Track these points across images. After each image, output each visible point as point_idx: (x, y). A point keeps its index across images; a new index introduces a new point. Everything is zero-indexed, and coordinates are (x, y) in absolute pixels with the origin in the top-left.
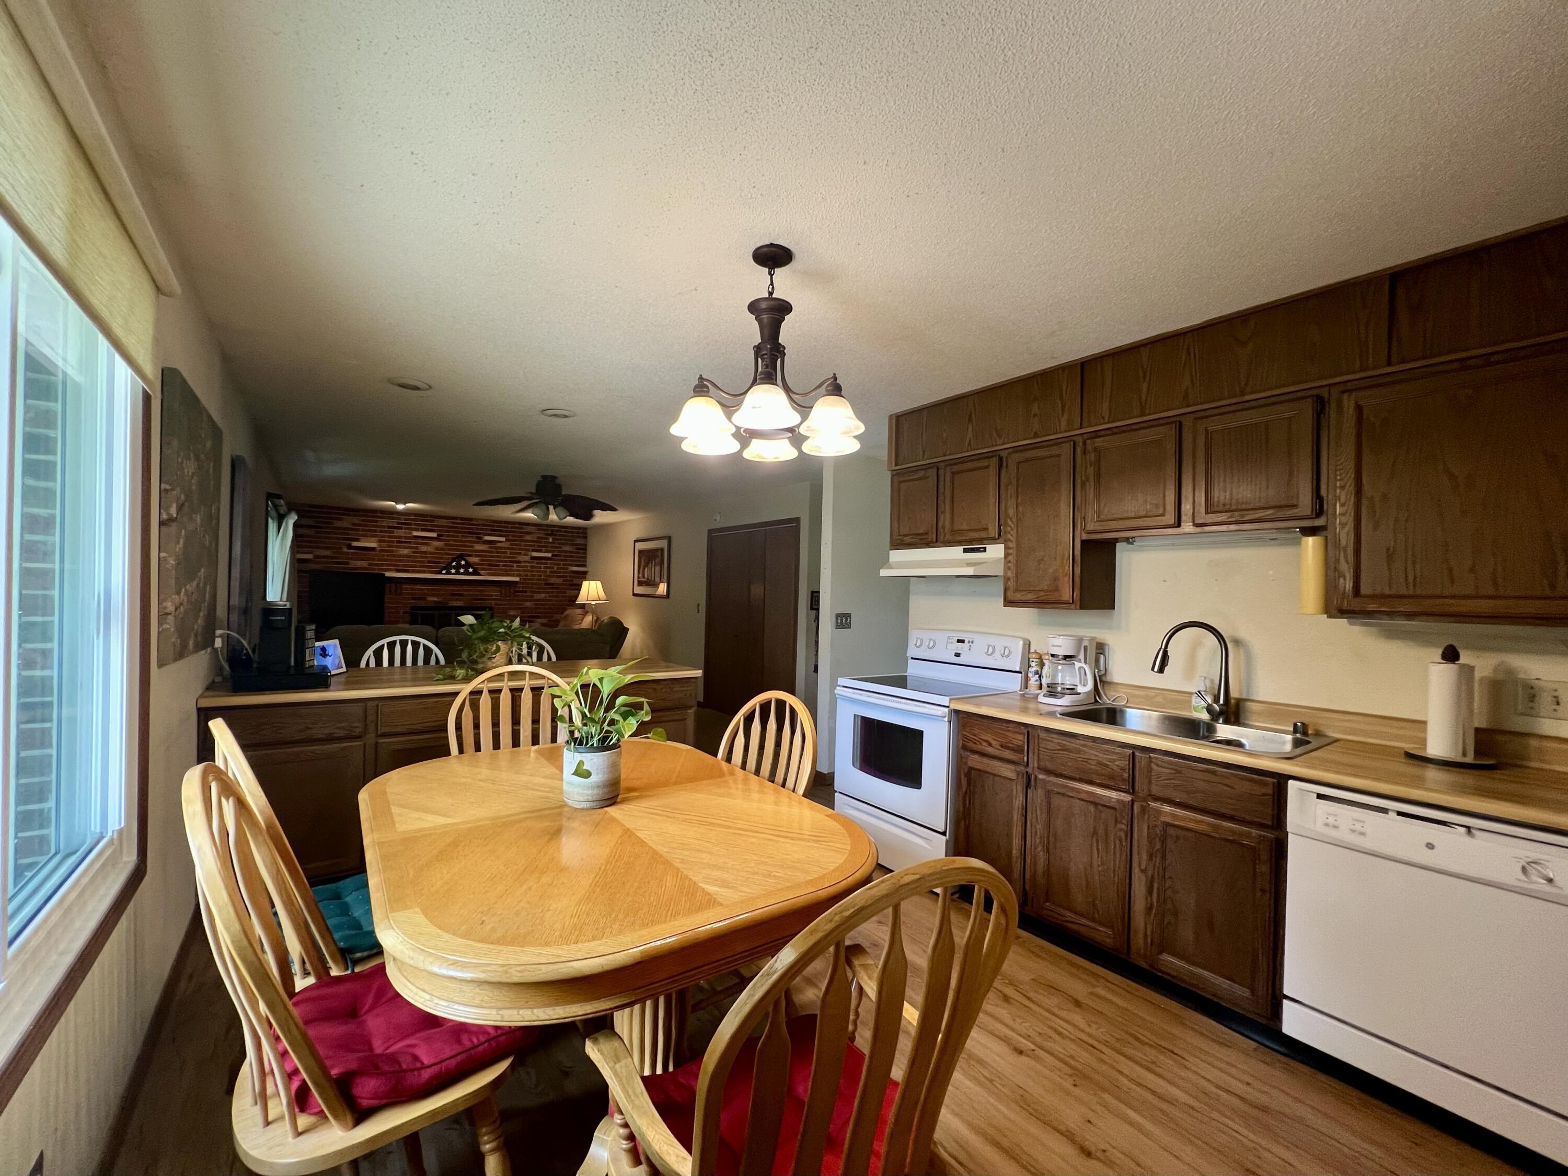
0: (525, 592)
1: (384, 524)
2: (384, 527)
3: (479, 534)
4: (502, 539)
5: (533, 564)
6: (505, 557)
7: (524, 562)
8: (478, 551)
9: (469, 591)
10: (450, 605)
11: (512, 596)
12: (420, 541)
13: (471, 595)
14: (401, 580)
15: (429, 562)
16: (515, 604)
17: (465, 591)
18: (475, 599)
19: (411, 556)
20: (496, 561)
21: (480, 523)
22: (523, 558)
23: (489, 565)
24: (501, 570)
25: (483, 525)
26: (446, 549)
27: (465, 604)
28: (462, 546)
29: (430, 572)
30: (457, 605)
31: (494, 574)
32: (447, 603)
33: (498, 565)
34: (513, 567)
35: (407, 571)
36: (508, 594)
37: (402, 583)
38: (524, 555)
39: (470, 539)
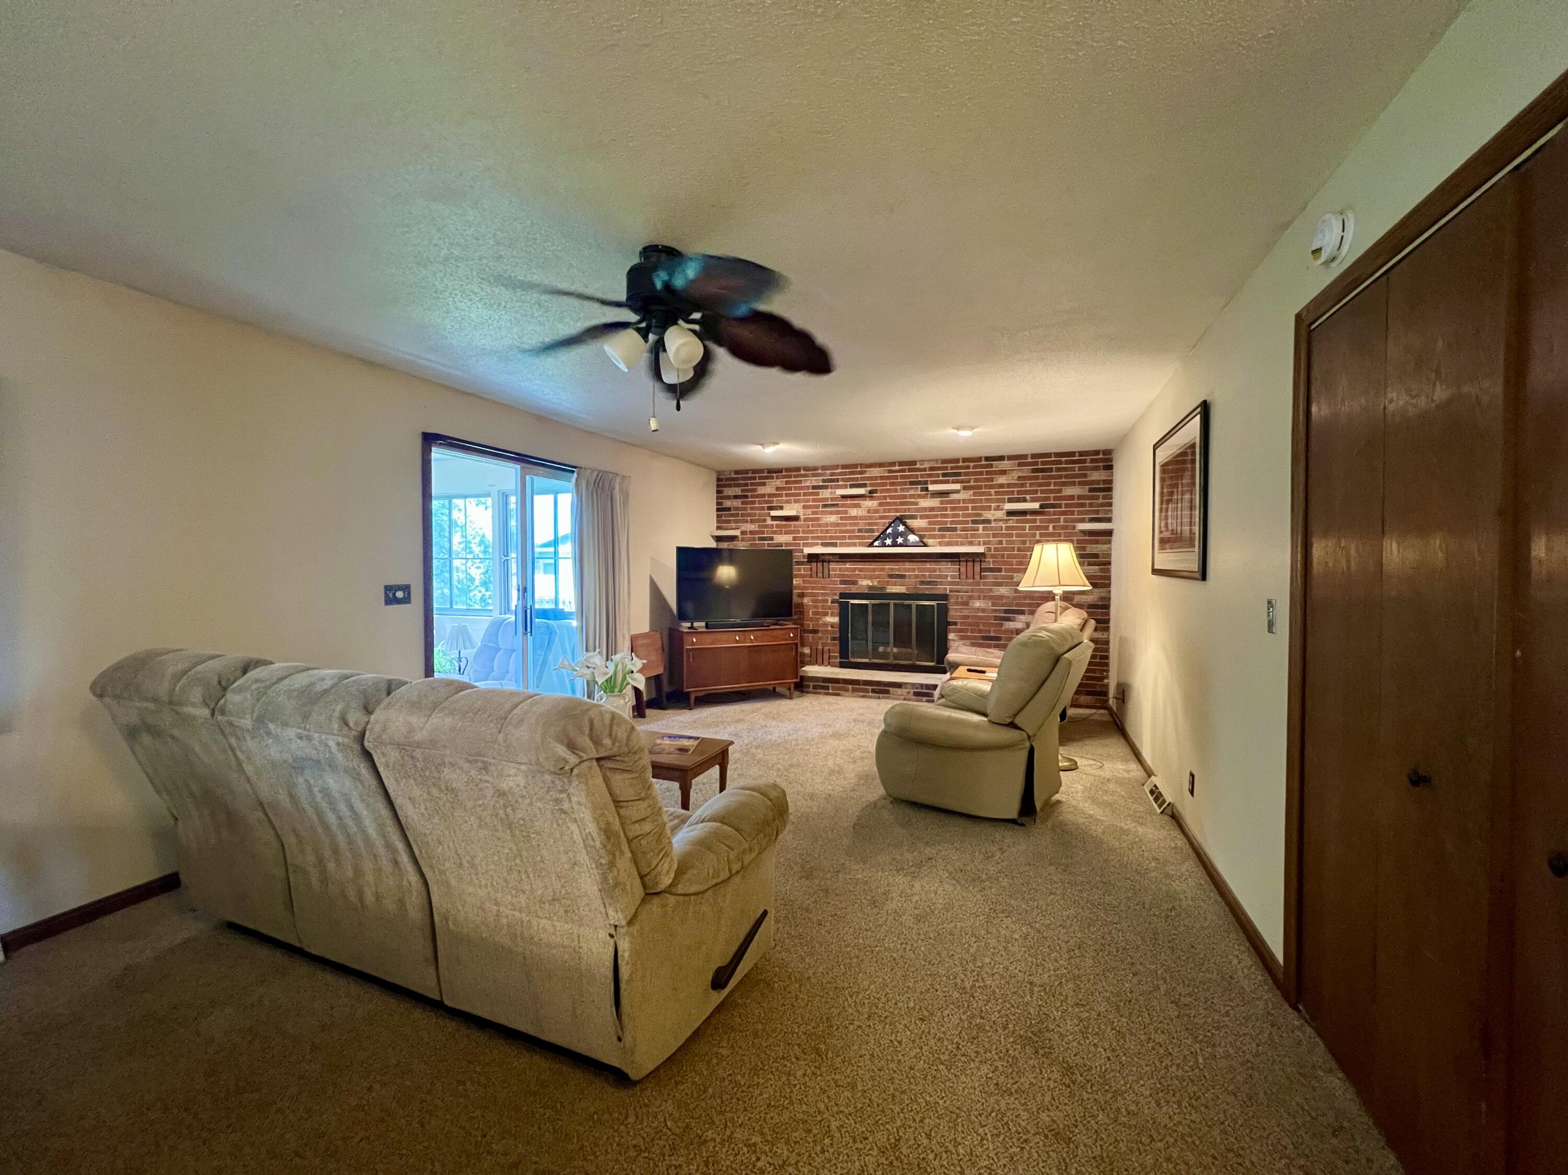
0: (999, 570)
4: (957, 486)
5: (1010, 524)
6: (964, 516)
7: (995, 520)
8: (925, 509)
9: (914, 570)
10: (888, 591)
11: (977, 577)
12: (849, 502)
13: (917, 576)
14: (827, 558)
15: (860, 531)
16: (982, 591)
17: (908, 570)
18: (922, 583)
19: (838, 524)
20: (952, 523)
21: (927, 465)
22: (994, 515)
23: (940, 530)
24: (960, 536)
25: (931, 469)
26: (882, 511)
27: (908, 589)
28: (902, 504)
29: (861, 545)
30: (898, 591)
31: (949, 544)
32: (884, 588)
33: (955, 529)
34: (978, 530)
35: (834, 545)
36: (970, 574)
37: (829, 562)
38: (995, 510)
39: (912, 492)
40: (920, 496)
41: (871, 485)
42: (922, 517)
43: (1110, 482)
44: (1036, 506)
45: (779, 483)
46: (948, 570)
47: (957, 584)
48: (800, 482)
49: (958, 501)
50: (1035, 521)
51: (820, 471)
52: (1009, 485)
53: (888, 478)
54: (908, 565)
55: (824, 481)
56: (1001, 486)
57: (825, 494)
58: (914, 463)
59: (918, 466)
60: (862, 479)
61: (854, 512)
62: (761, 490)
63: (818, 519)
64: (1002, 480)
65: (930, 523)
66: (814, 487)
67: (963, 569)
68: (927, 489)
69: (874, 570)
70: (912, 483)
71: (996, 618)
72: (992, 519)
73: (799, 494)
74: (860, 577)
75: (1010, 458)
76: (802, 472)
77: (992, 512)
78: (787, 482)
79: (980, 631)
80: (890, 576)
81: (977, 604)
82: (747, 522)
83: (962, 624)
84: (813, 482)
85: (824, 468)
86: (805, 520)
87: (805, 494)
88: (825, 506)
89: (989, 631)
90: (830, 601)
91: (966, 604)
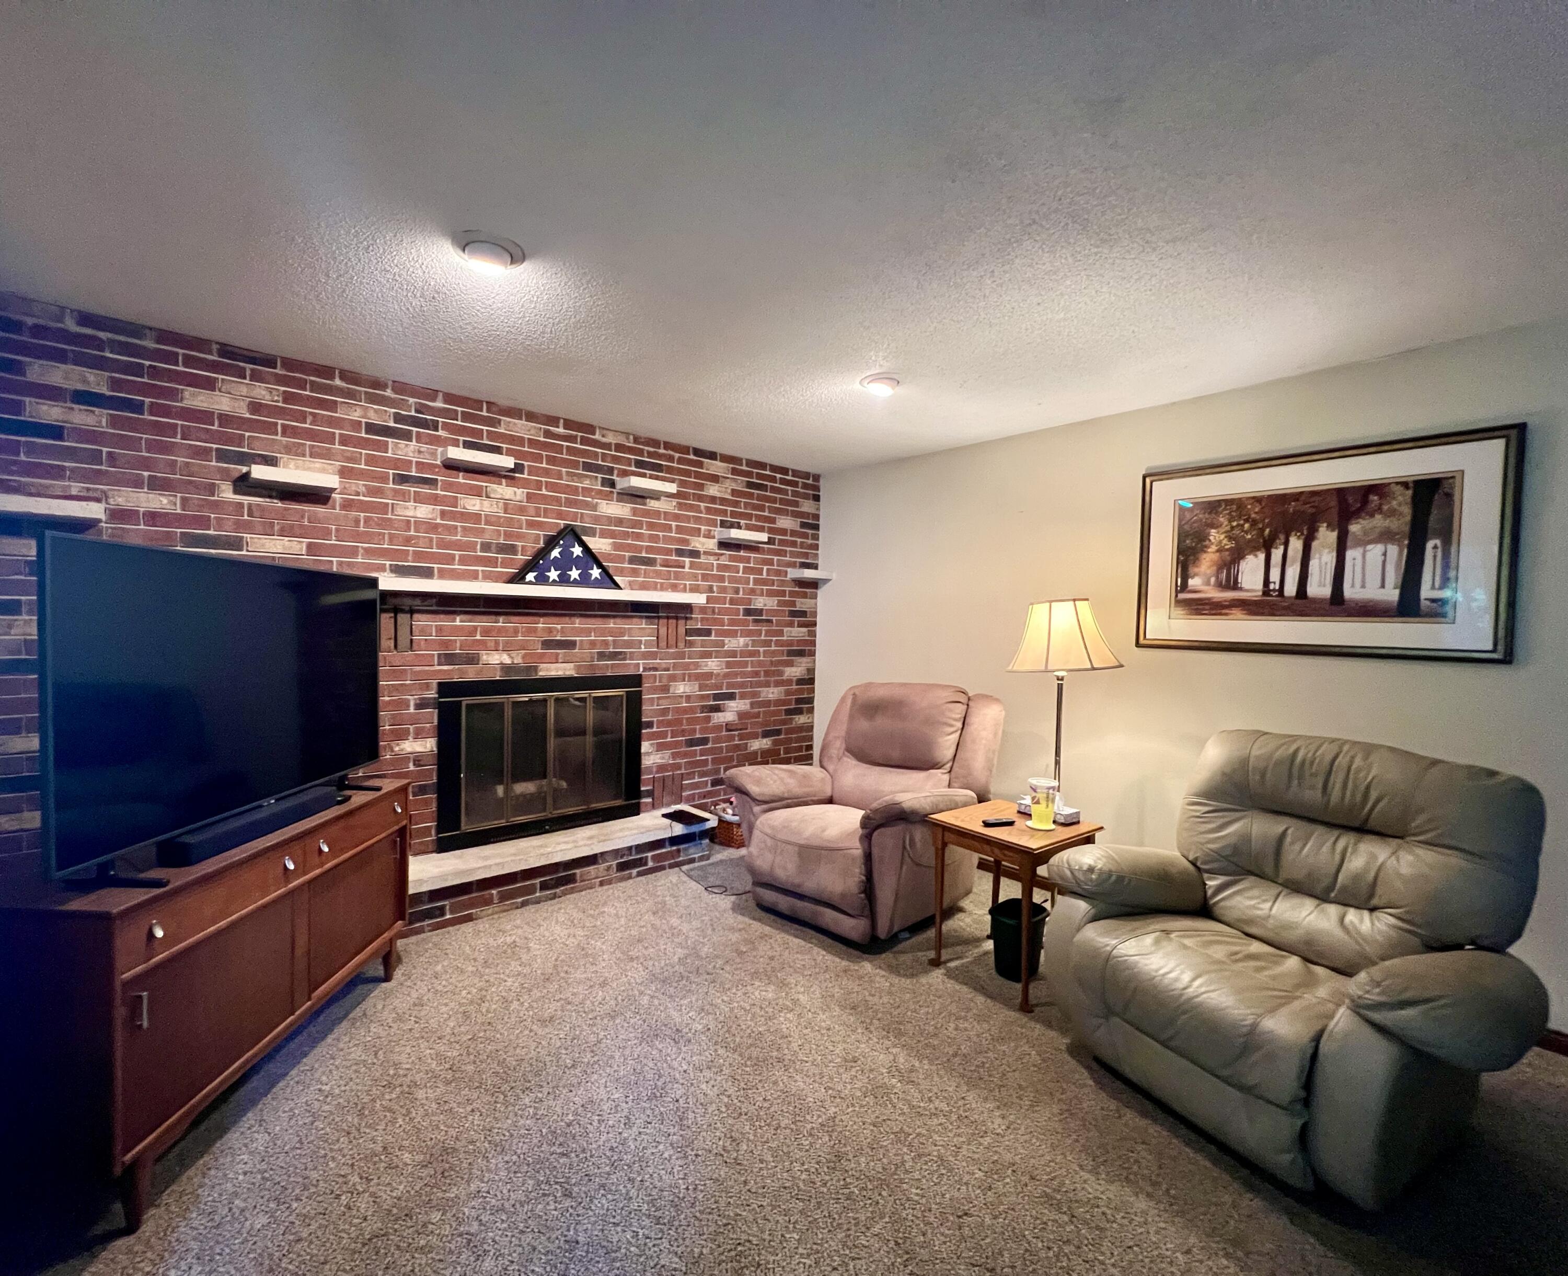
0: (708, 633)
1: (356, 415)
2: (356, 425)
3: (610, 471)
4: (673, 488)
5: (724, 561)
6: (667, 540)
7: (705, 553)
8: (610, 520)
10: (542, 674)
11: (681, 645)
12: (461, 479)
14: (408, 602)
15: (486, 547)
16: (686, 666)
17: (580, 632)
18: (602, 656)
19: (436, 526)
24: (658, 574)
25: (619, 447)
27: (578, 668)
28: (570, 503)
29: (488, 577)
30: (560, 673)
31: (644, 587)
32: (536, 669)
35: (427, 573)
36: (672, 641)
37: (412, 612)
38: (705, 537)
40: (601, 495)
41: (512, 452)
43: (817, 516)
45: (263, 393)
46: (643, 632)
47: (653, 655)
48: (333, 406)
51: (389, 393)
52: (723, 501)
53: (545, 446)
55: (398, 418)
57: (401, 449)
60: (494, 436)
61: (472, 504)
62: (196, 399)
63: (384, 508)
64: (713, 490)
65: (617, 547)
66: (371, 428)
67: (663, 631)
68: (612, 484)
69: (516, 631)
70: (588, 467)
71: (704, 709)
72: (702, 550)
73: (330, 438)
74: (483, 645)
75: (726, 459)
76: (338, 382)
77: (702, 539)
78: (288, 398)
79: (683, 733)
80: (547, 644)
81: (681, 688)
82: (137, 483)
83: (660, 723)
84: (371, 414)
85: (401, 388)
86: (347, 505)
87: (344, 441)
88: (402, 479)
90: (412, 704)
91: (665, 689)
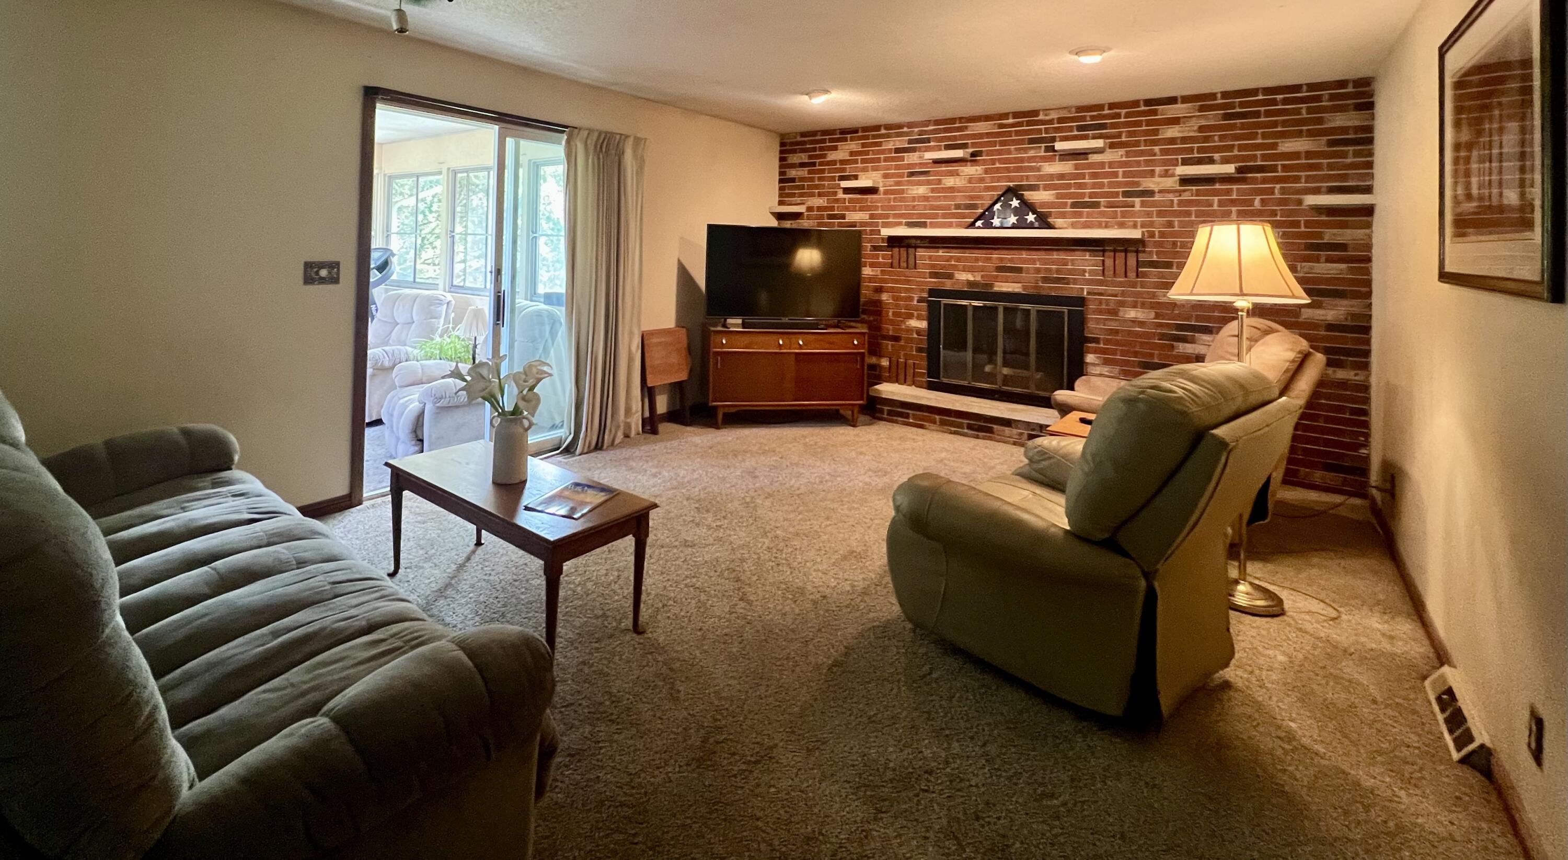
1: (891, 146)
2: (890, 150)
3: (1052, 139)
4: (1099, 143)
5: (1186, 196)
6: (1111, 185)
7: (1160, 192)
8: (1051, 177)
9: (1033, 261)
10: (996, 289)
11: (1132, 275)
12: (944, 168)
13: (1038, 271)
14: (914, 241)
15: (958, 207)
16: (1138, 294)
17: (1025, 261)
18: (1046, 280)
19: (928, 197)
20: (1092, 195)
21: (1054, 115)
22: (1158, 183)
23: (1074, 205)
24: (1103, 214)
25: (1061, 120)
26: (988, 180)
27: (1024, 288)
28: (1018, 169)
29: (959, 225)
30: (1010, 290)
31: (1087, 226)
32: (992, 286)
33: (1096, 205)
34: (1133, 206)
35: (923, 225)
36: (1120, 269)
37: (916, 247)
38: (1160, 176)
39: (1032, 153)
40: (1044, 159)
41: (974, 145)
42: (1046, 188)
43: (1370, 129)
44: (1230, 169)
45: (854, 146)
46: (1086, 263)
47: (1101, 283)
48: (880, 144)
49: (1102, 165)
50: (1229, 192)
51: (905, 129)
52: (1184, 140)
53: (998, 134)
54: (1024, 255)
55: (910, 142)
56: (1172, 141)
57: (912, 158)
58: (1035, 113)
59: (1041, 117)
60: (961, 137)
61: (949, 182)
62: (832, 156)
63: (902, 192)
64: (1172, 132)
65: (1059, 196)
66: (898, 150)
67: (1109, 262)
68: (1052, 149)
69: (977, 260)
70: (1032, 141)
71: (1162, 336)
72: (1156, 190)
73: (878, 160)
74: (955, 268)
75: (1186, 99)
76: (883, 131)
77: (1157, 179)
78: (863, 145)
80: (1000, 269)
81: (1132, 314)
82: (813, 195)
83: (1107, 342)
84: (897, 143)
85: (911, 125)
86: (886, 192)
87: (886, 160)
88: (912, 174)
89: (1152, 355)
90: (916, 299)
91: (1114, 312)
